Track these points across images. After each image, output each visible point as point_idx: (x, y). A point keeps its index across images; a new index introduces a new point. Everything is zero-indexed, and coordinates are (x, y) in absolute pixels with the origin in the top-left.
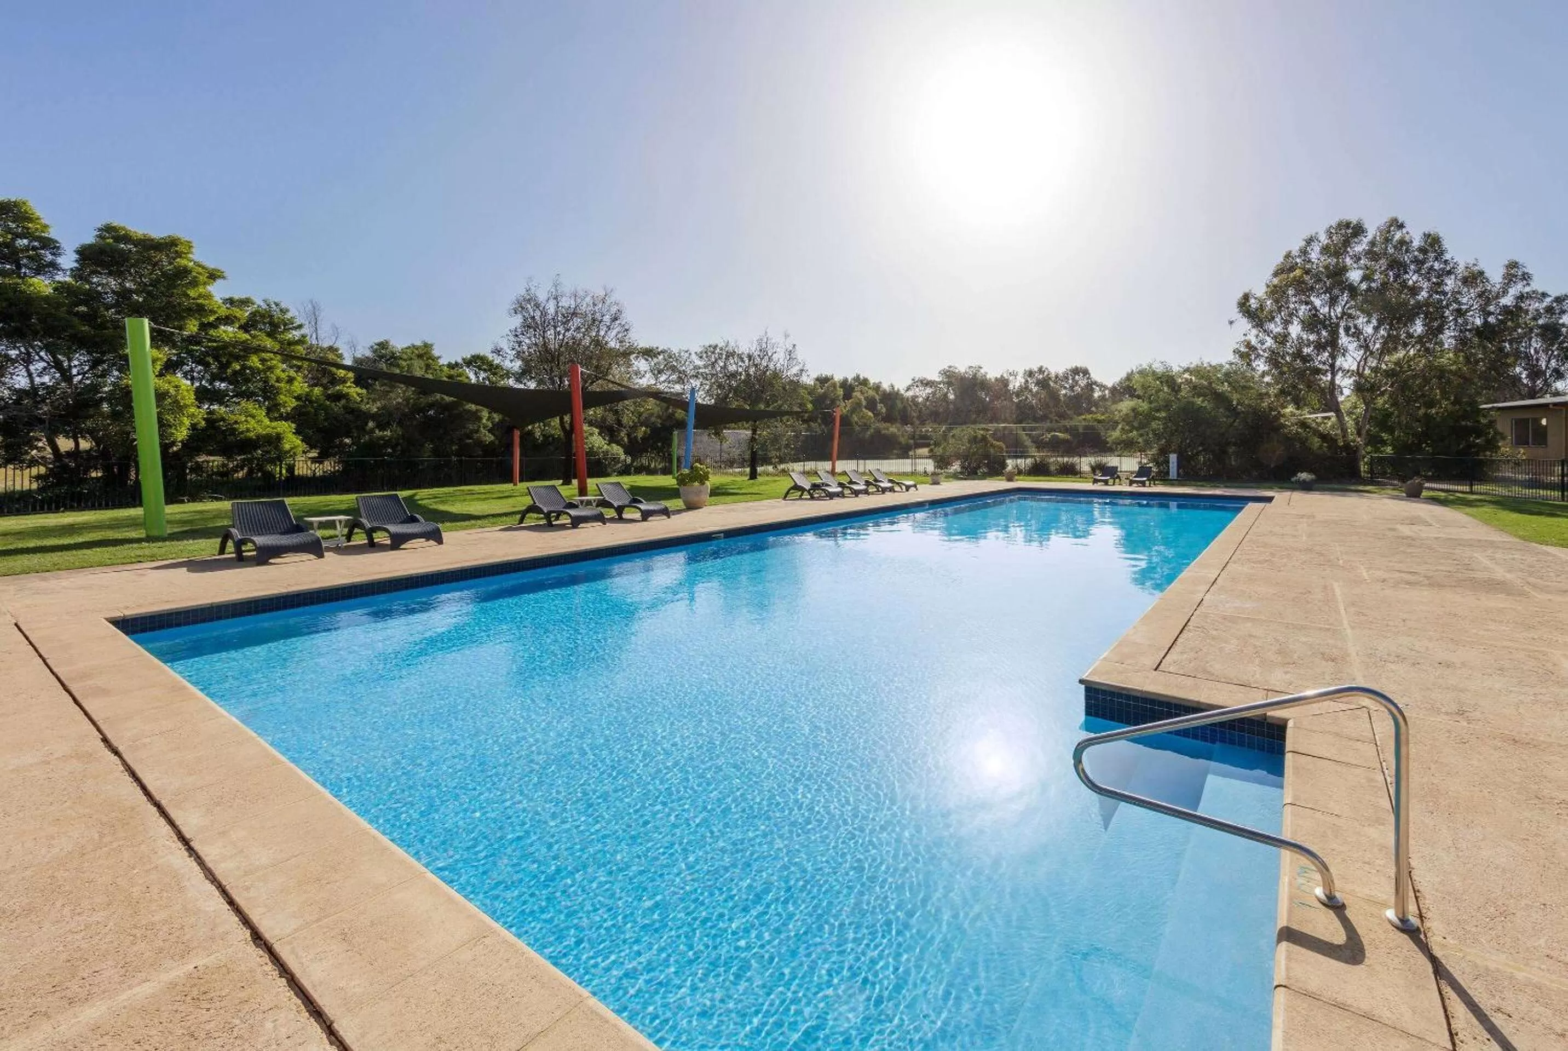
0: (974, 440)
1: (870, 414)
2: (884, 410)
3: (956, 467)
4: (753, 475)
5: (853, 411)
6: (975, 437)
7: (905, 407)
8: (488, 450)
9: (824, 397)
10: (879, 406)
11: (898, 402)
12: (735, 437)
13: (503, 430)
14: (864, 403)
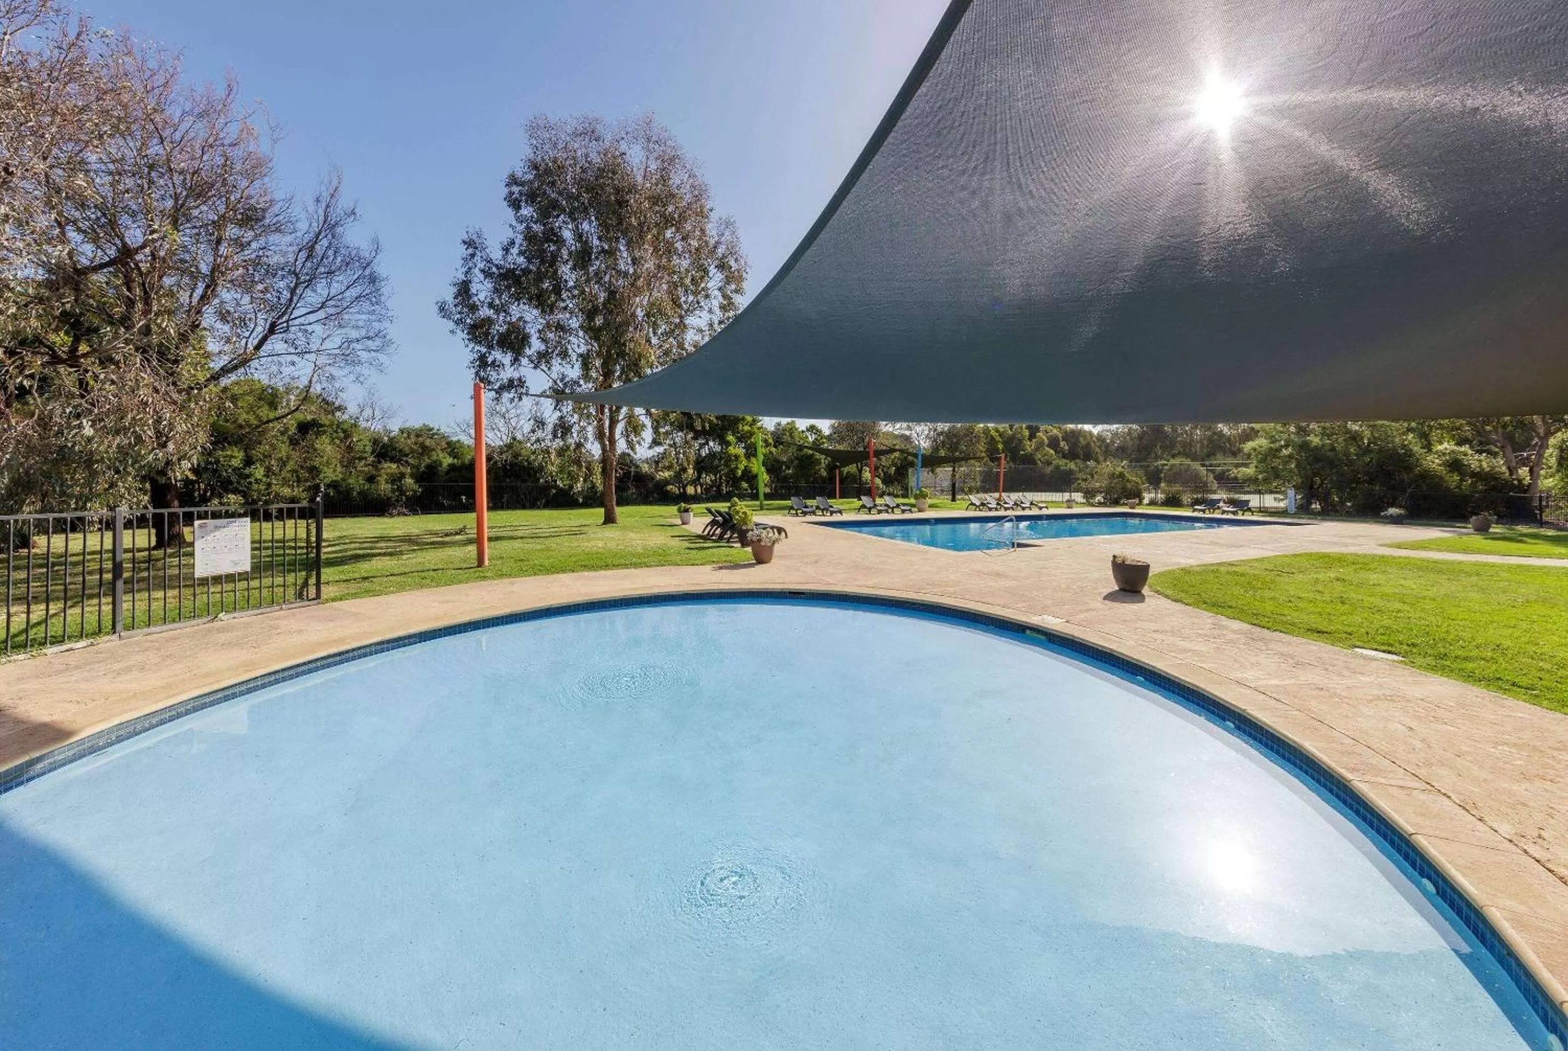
0: (1112, 476)
1: (1052, 452)
2: (1067, 448)
3: (1099, 498)
4: (954, 500)
5: (1037, 449)
6: (1113, 474)
7: (1088, 444)
8: (824, 480)
9: (1013, 438)
10: (1062, 444)
11: (1081, 439)
12: (944, 472)
13: (831, 468)
14: (1046, 441)
